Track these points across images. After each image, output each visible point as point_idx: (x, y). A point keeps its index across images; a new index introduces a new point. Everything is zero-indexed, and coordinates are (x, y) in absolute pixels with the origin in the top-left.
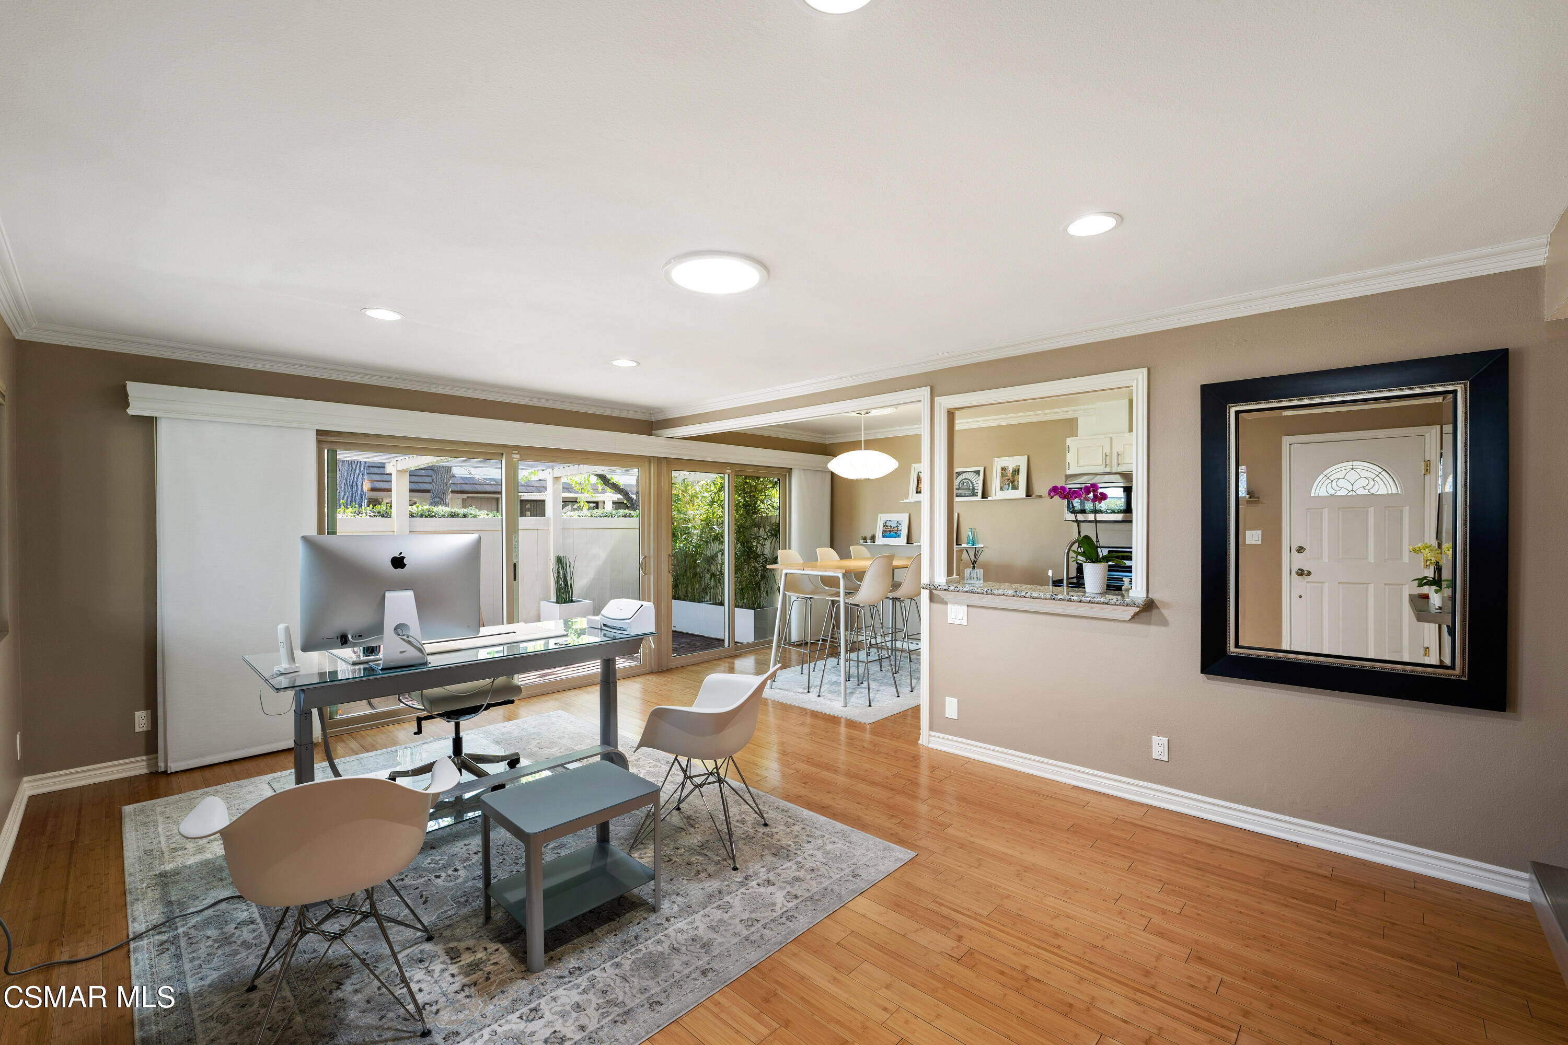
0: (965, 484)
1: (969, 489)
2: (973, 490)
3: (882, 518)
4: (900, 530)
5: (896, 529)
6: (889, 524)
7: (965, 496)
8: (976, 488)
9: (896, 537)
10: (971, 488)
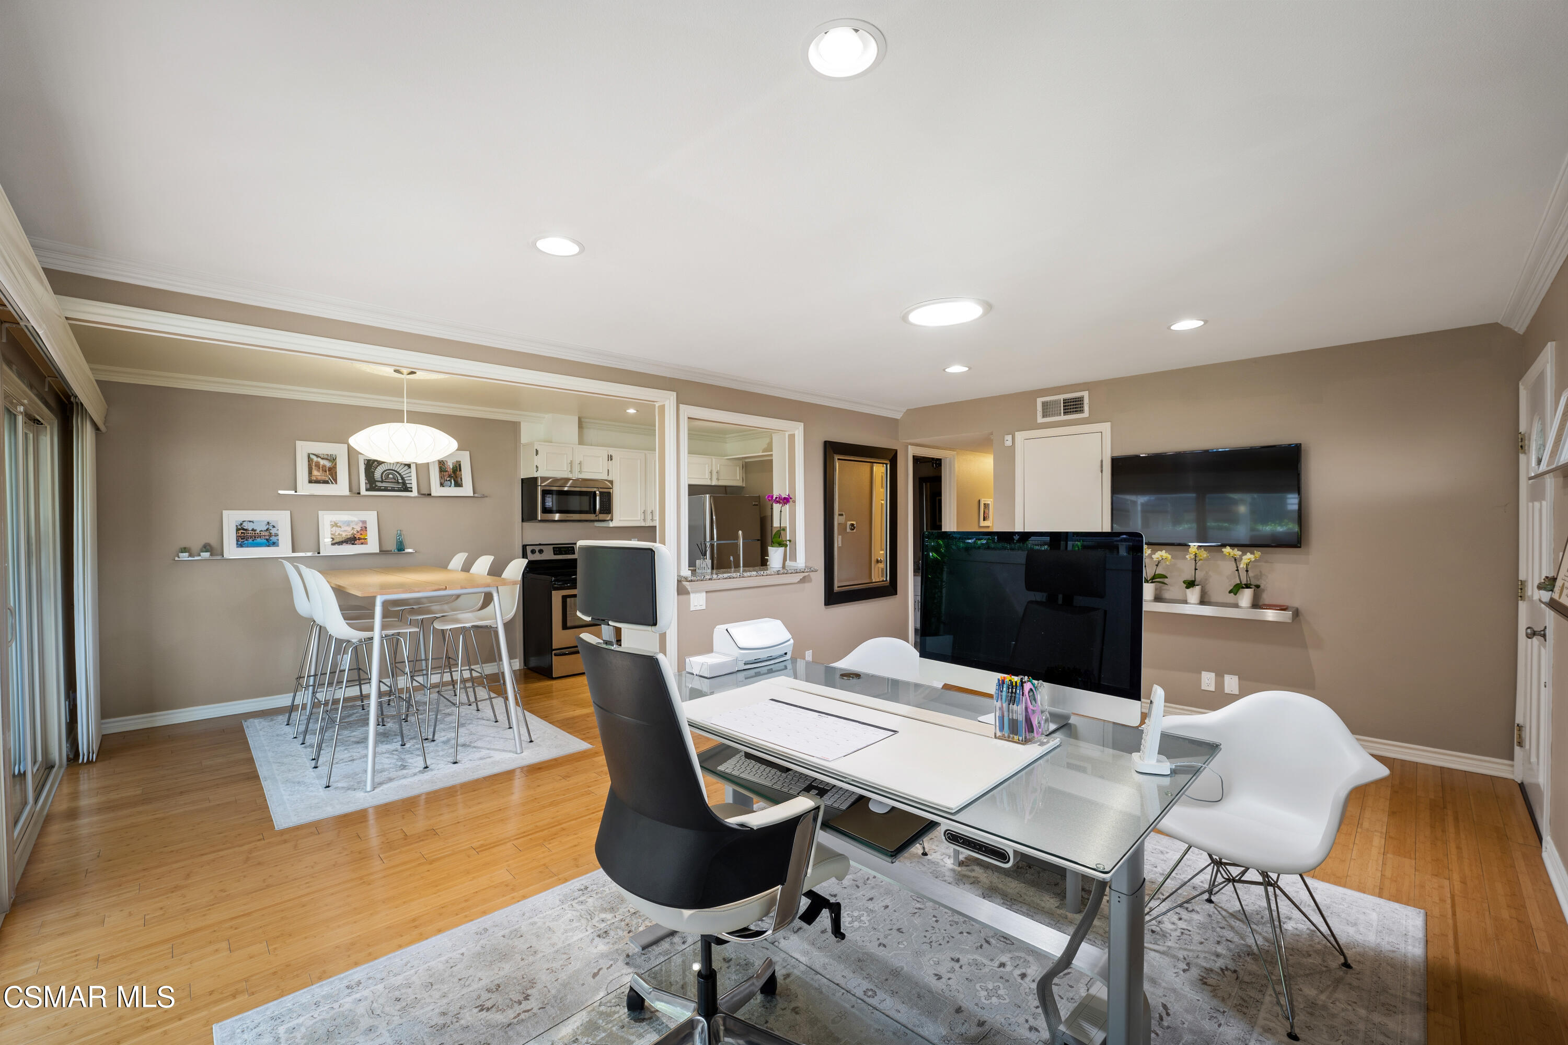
0: (391, 476)
1: (398, 483)
2: (404, 483)
3: (231, 519)
4: (276, 535)
5: (267, 533)
6: (246, 526)
7: (393, 490)
8: (407, 482)
9: (268, 546)
10: (400, 481)
